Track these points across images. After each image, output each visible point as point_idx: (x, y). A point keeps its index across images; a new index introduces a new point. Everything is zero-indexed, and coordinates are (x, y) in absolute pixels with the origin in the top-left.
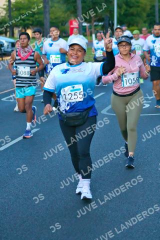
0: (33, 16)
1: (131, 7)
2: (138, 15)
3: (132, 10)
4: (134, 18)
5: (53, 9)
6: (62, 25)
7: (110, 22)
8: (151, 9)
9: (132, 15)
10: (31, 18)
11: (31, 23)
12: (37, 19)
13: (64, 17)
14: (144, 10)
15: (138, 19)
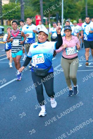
0: (14, 13)
1: (71, 8)
2: (76, 13)
3: (72, 10)
4: (73, 14)
5: (26, 9)
8: (83, 9)
13: (32, 14)
14: (79, 10)
15: (75, 15)
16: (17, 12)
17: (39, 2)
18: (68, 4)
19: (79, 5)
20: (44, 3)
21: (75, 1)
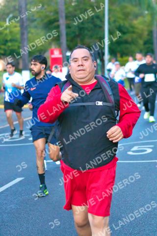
0: (5, 44)
2: (133, 42)
3: (128, 37)
4: (128, 46)
5: (30, 35)
8: (148, 35)
9: (126, 42)
14: (140, 36)
15: (133, 47)
16: (11, 41)
17: (58, 21)
18: (117, 24)
19: (141, 27)
20: (68, 22)
21: (130, 17)
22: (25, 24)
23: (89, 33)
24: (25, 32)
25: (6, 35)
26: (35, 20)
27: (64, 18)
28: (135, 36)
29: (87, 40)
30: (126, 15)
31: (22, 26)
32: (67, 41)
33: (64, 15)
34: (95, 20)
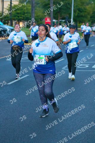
0: (24, 15)
1: (81, 12)
2: (85, 17)
3: (83, 14)
4: (83, 18)
5: (36, 11)
6: (41, 20)
7: (69, 20)
8: (93, 13)
9: (82, 16)
10: (23, 16)
11: (22, 18)
12: (26, 16)
13: (42, 16)
14: (89, 14)
16: (27, 13)
17: (50, 4)
18: (78, 7)
19: (90, 9)
21: (85, 4)
22: (34, 5)
23: (64, 11)
24: (34, 9)
25: (25, 10)
26: (39, 3)
27: (53, 3)
28: (86, 13)
29: (63, 15)
30: (83, 3)
31: (32, 6)
32: (53, 14)
33: (53, 2)
34: (67, 5)
